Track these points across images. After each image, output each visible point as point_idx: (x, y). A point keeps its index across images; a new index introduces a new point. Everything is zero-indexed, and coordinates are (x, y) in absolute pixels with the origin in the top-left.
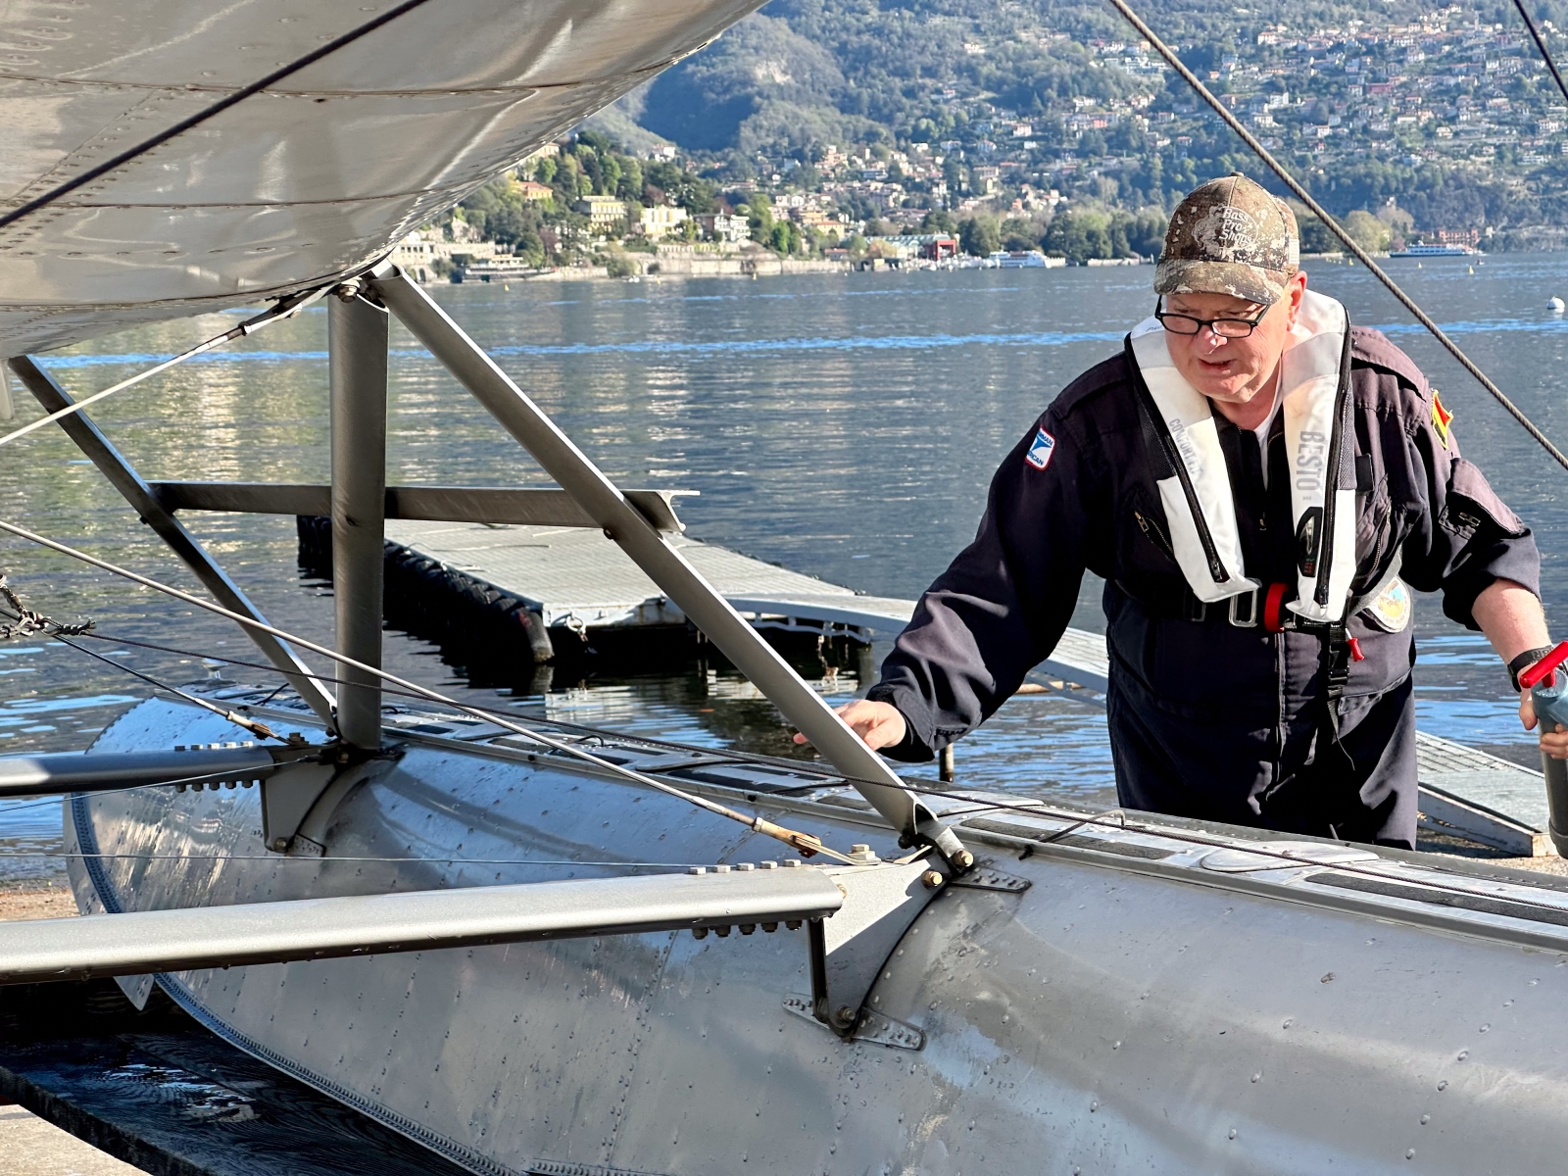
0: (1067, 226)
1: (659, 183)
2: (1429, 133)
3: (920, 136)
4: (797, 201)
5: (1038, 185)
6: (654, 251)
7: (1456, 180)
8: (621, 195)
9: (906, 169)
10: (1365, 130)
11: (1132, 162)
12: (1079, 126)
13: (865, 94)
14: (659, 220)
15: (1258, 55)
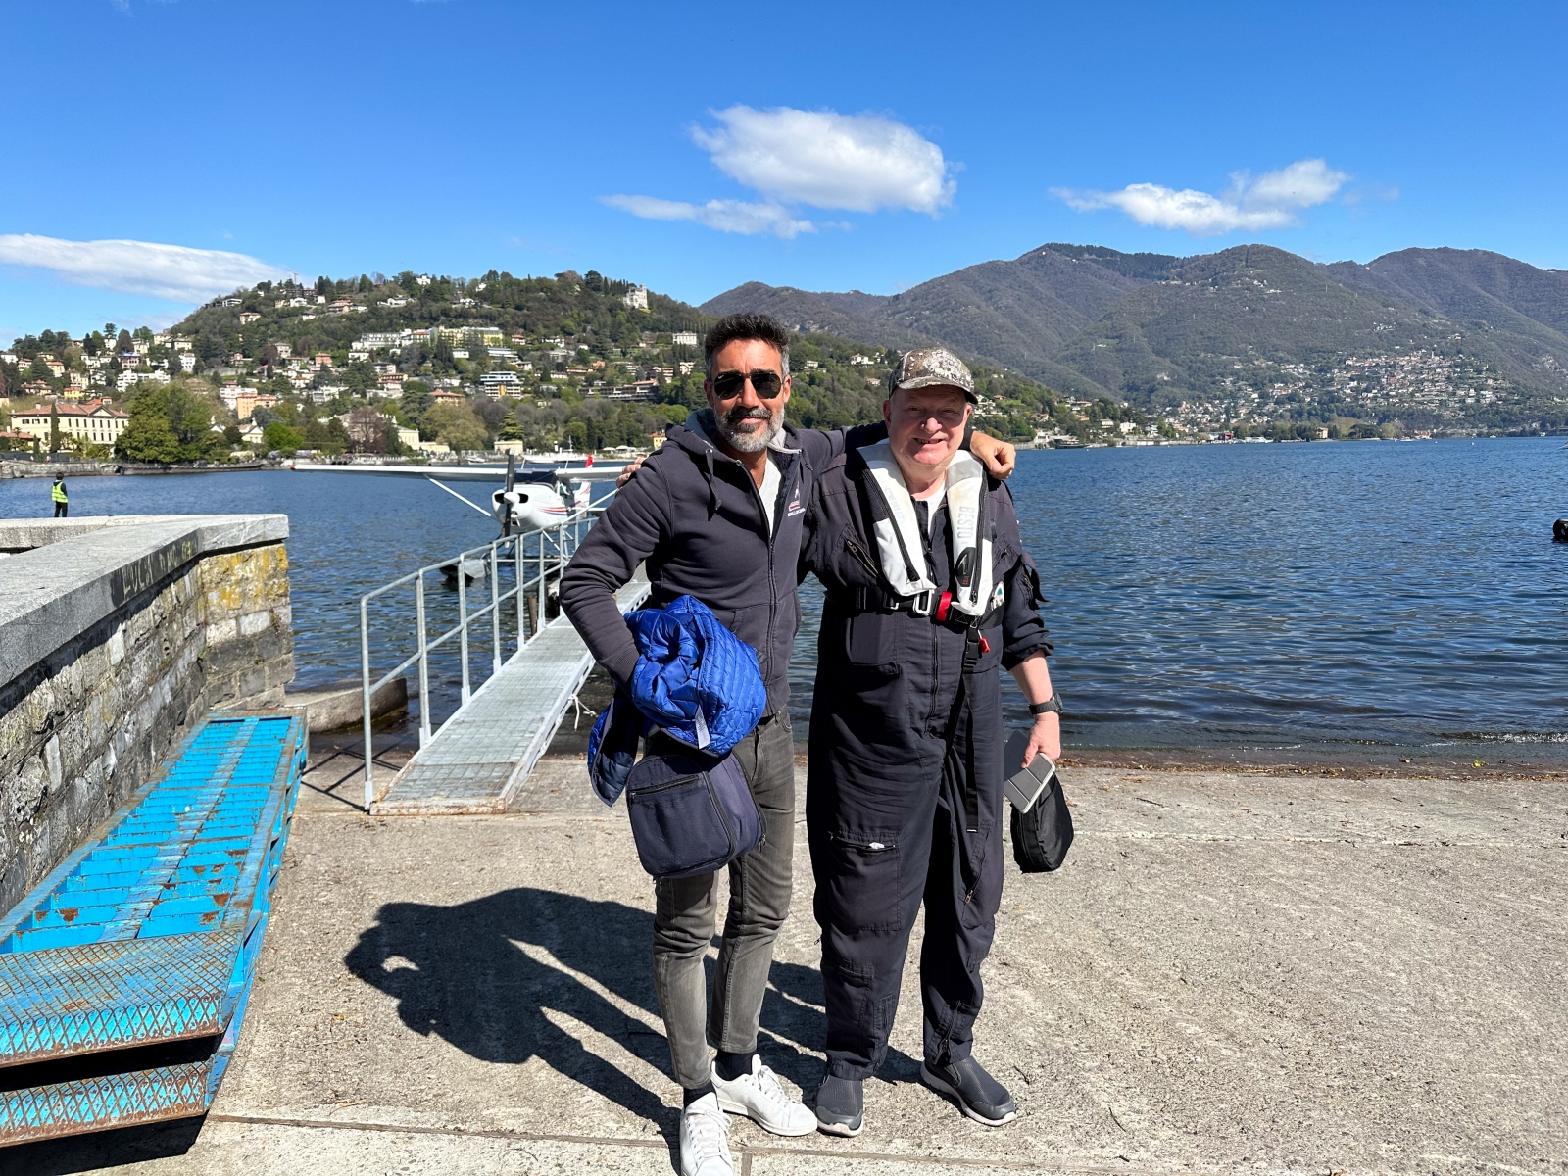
0: (1274, 428)
1: (1126, 415)
2: (1412, 395)
3: (1216, 397)
4: (1172, 420)
5: (1260, 414)
6: (1124, 438)
7: (1423, 413)
8: (1112, 419)
9: (1211, 409)
10: (1387, 394)
11: (1296, 405)
12: (1276, 393)
13: (1197, 383)
14: (1125, 427)
15: (1347, 368)
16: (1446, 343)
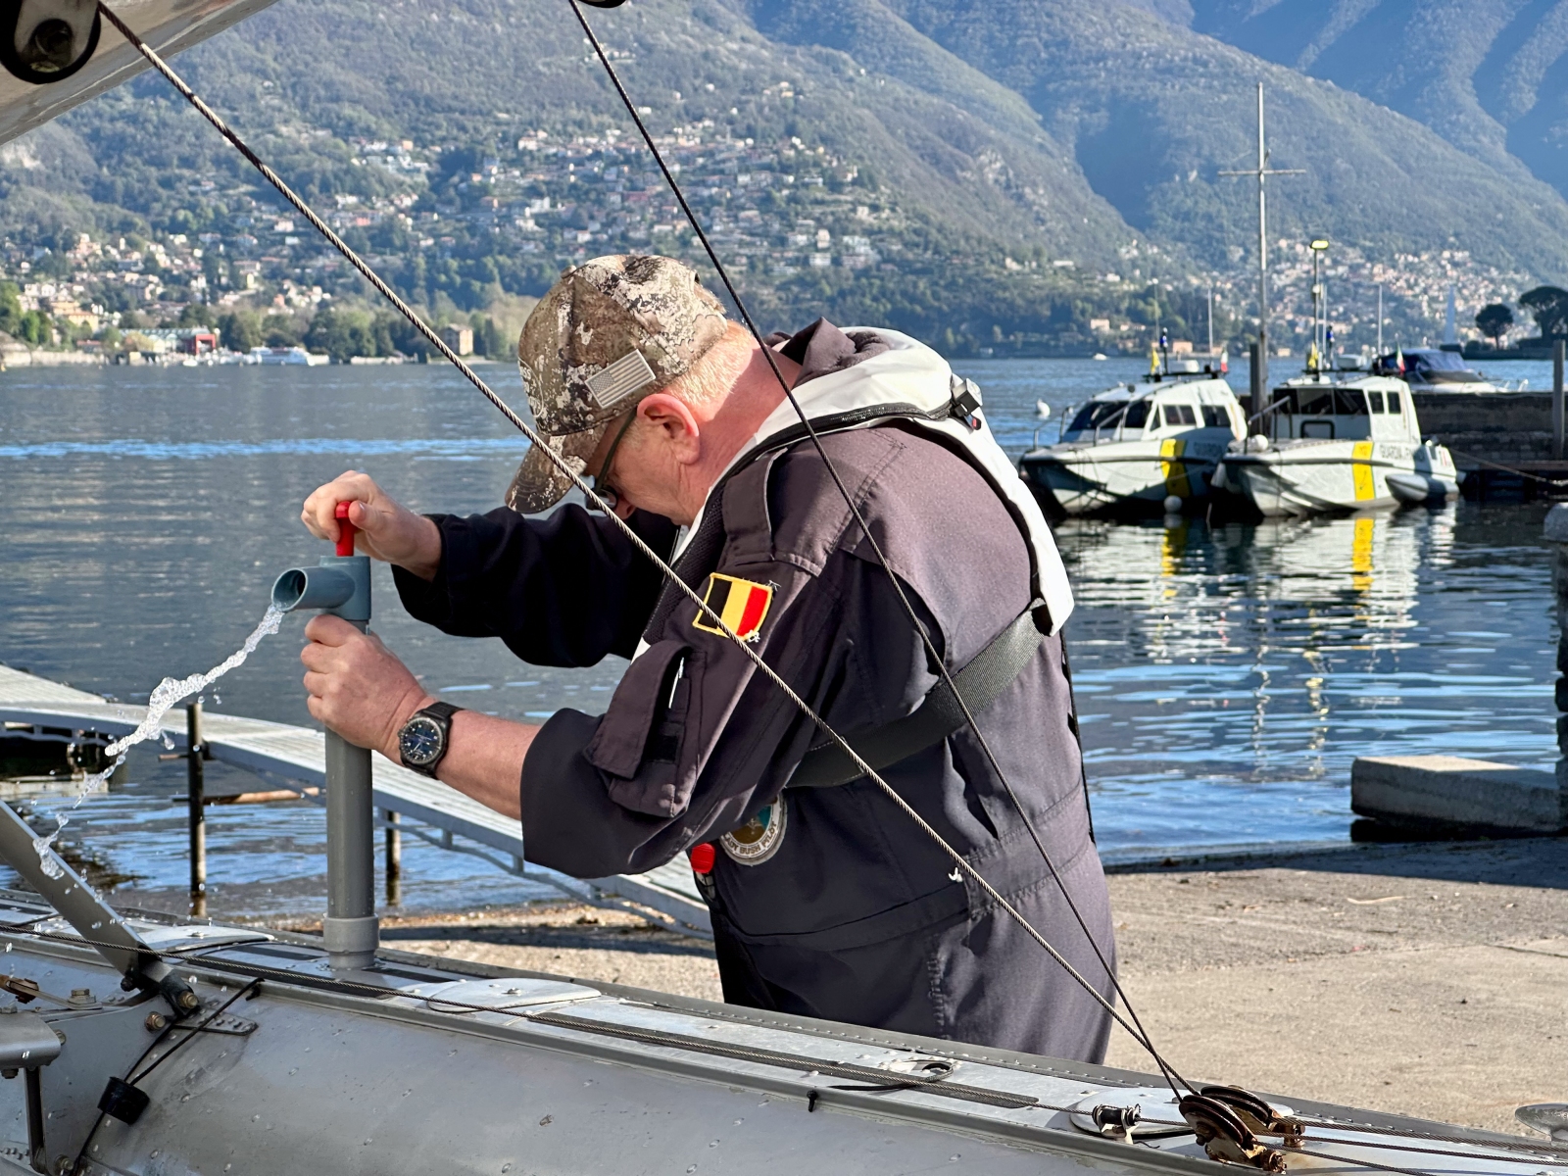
0: (330, 323)
2: (684, 242)
3: (177, 228)
4: (48, 290)
5: (300, 281)
9: (163, 260)
10: (624, 237)
11: (396, 261)
12: (341, 222)
13: (120, 182)
15: (519, 160)
16: (760, 108)
